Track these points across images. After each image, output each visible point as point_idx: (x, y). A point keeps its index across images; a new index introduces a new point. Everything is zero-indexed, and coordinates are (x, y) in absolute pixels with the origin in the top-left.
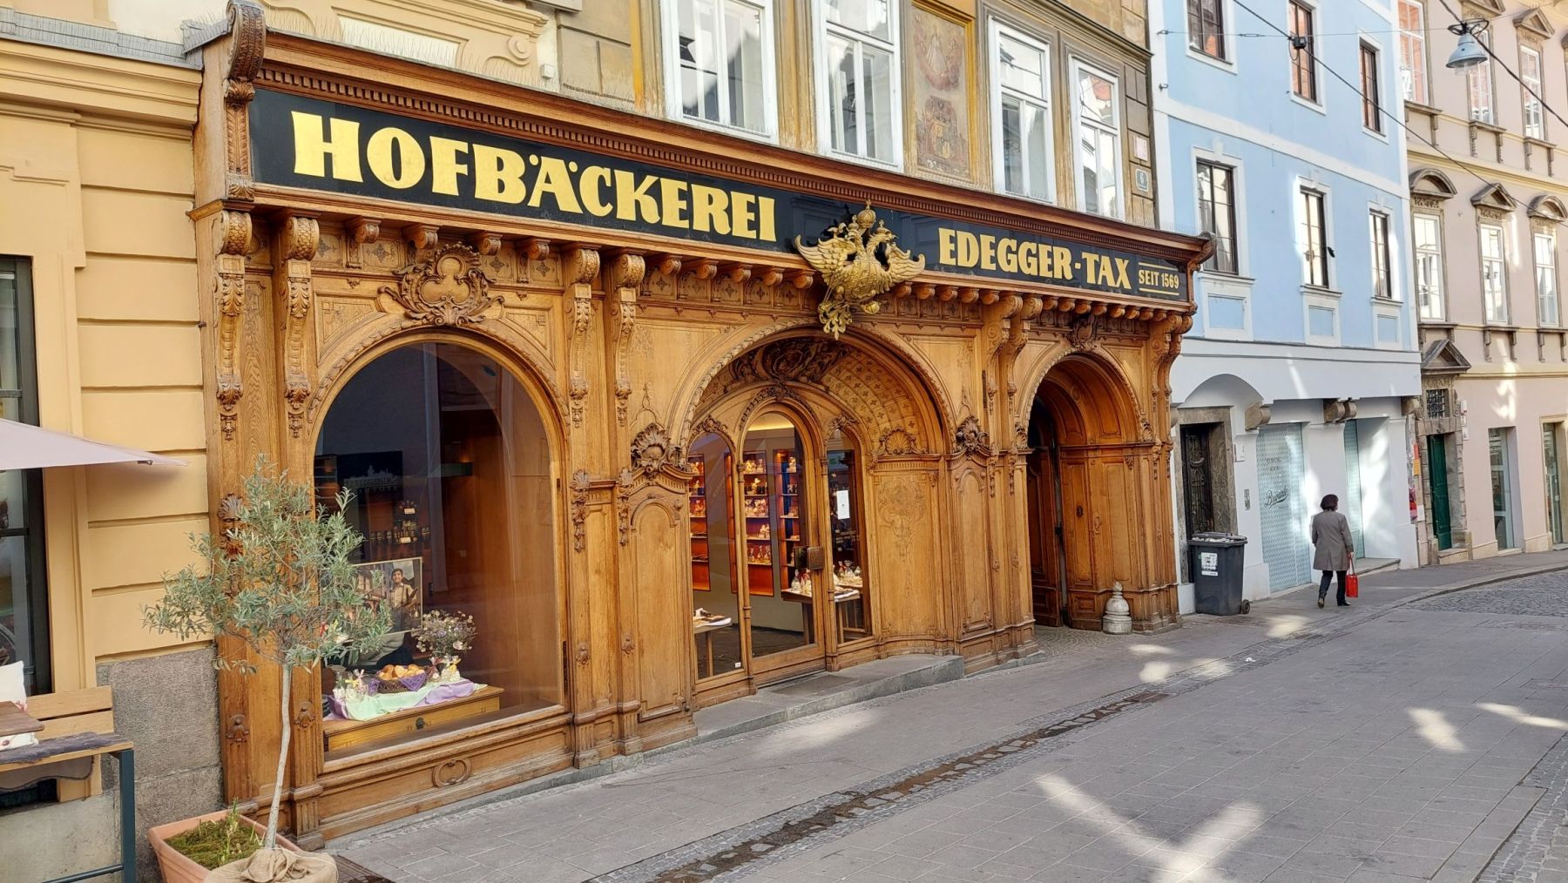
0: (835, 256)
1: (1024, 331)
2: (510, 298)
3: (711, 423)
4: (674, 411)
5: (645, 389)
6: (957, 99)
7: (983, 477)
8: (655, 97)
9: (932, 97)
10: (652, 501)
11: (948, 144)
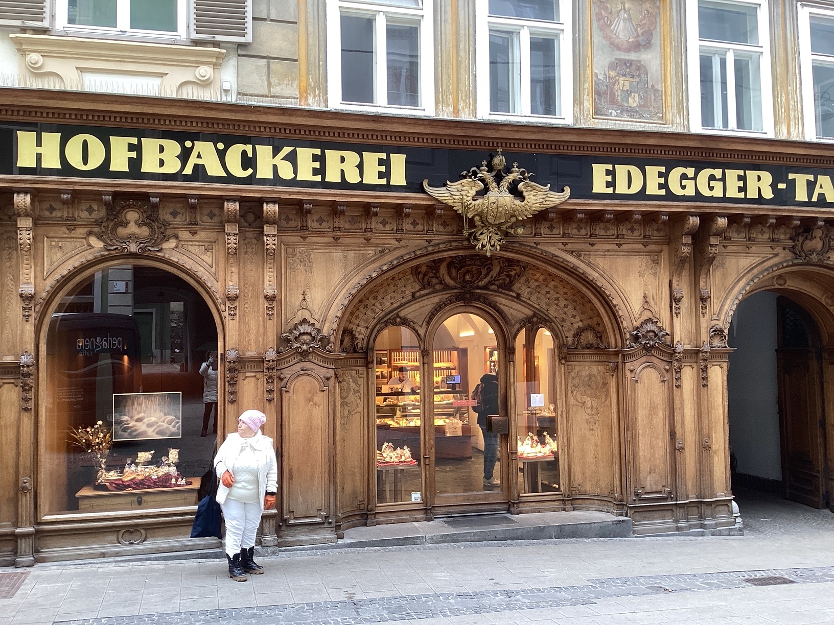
2: (184, 235)
3: (398, 320)
4: (328, 309)
5: (304, 294)
6: (650, 59)
7: (667, 371)
8: (317, 92)
9: (616, 59)
10: (305, 372)
11: (636, 95)
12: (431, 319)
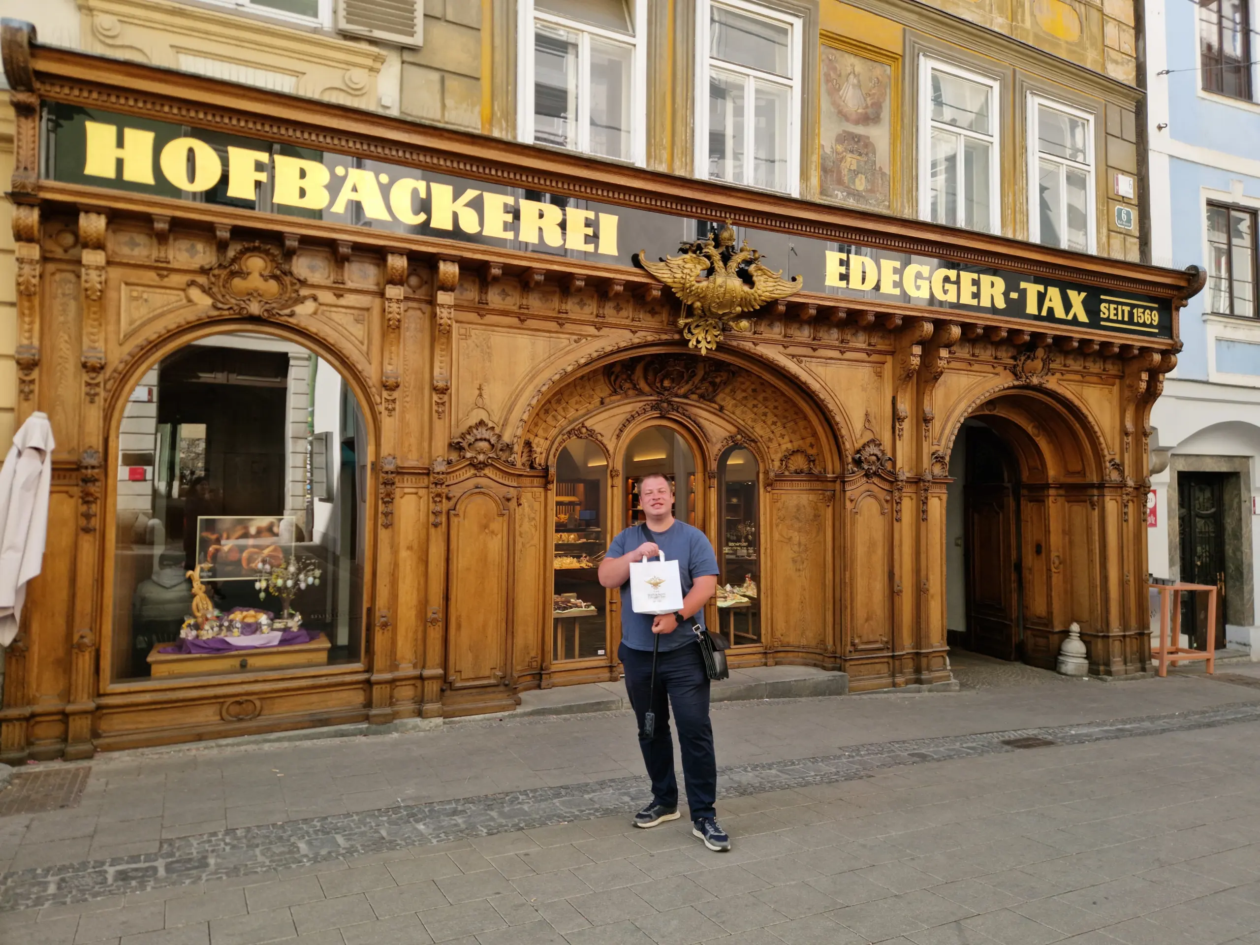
0: (685, 271)
1: (941, 359)
2: (326, 297)
3: (584, 430)
4: (510, 410)
5: (480, 389)
6: (879, 135)
7: (887, 501)
9: (844, 131)
10: (479, 490)
11: (863, 177)
12: (621, 431)
